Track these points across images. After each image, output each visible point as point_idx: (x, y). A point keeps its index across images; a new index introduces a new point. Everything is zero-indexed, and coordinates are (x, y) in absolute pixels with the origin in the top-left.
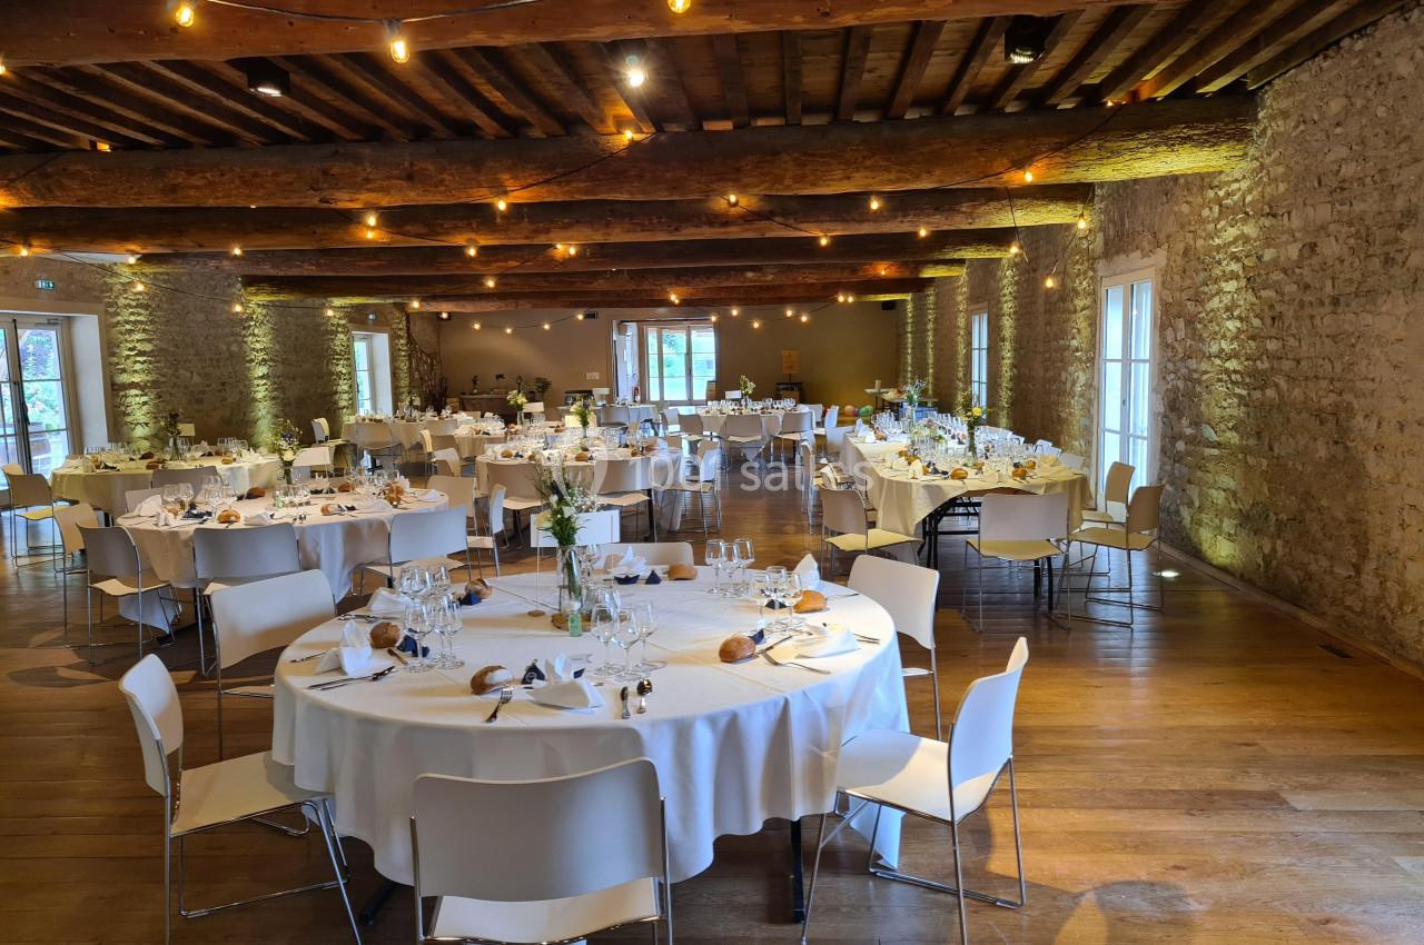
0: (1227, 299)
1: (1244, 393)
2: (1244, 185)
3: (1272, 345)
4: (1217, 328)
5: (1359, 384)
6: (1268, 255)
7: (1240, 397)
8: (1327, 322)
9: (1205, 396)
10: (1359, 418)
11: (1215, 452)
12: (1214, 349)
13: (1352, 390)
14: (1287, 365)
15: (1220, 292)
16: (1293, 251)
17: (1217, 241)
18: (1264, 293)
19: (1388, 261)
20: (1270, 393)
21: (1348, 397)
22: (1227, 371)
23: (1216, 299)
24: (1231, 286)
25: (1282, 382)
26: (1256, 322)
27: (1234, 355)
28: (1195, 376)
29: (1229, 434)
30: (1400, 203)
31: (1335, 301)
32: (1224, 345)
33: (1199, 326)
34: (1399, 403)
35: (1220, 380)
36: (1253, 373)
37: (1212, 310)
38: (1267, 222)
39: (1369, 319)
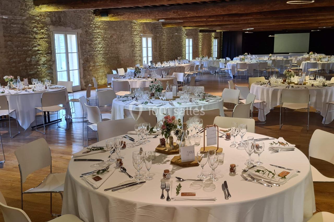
0: (98, 41)
1: (103, 56)
2: (99, 24)
3: (107, 49)
4: (97, 46)
5: (119, 53)
6: (105, 36)
7: (103, 57)
8: (115, 46)
9: (96, 58)
10: (120, 57)
11: (99, 67)
12: (97, 50)
13: (119, 54)
14: (110, 52)
15: (97, 40)
16: (110, 36)
17: (95, 31)
18: (105, 41)
19: (121, 40)
20: (108, 56)
21: (119, 55)
22: (100, 53)
23: (96, 41)
24: (98, 39)
25: (110, 54)
26: (104, 46)
27: (101, 51)
28: (93, 55)
29: (102, 63)
30: (122, 34)
31: (116, 44)
32: (99, 49)
33: (92, 46)
34: (124, 55)
35: (99, 55)
36: (105, 53)
37: (95, 43)
38: (105, 31)
39: (119, 46)
